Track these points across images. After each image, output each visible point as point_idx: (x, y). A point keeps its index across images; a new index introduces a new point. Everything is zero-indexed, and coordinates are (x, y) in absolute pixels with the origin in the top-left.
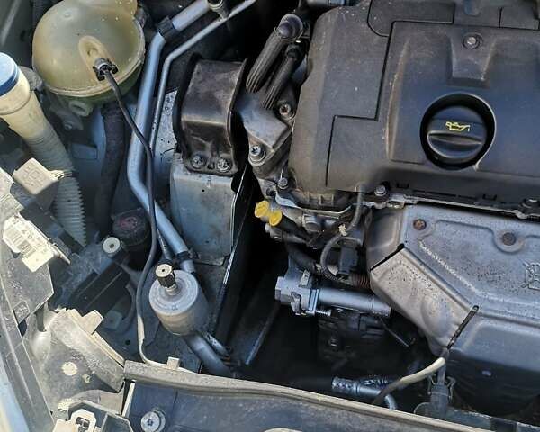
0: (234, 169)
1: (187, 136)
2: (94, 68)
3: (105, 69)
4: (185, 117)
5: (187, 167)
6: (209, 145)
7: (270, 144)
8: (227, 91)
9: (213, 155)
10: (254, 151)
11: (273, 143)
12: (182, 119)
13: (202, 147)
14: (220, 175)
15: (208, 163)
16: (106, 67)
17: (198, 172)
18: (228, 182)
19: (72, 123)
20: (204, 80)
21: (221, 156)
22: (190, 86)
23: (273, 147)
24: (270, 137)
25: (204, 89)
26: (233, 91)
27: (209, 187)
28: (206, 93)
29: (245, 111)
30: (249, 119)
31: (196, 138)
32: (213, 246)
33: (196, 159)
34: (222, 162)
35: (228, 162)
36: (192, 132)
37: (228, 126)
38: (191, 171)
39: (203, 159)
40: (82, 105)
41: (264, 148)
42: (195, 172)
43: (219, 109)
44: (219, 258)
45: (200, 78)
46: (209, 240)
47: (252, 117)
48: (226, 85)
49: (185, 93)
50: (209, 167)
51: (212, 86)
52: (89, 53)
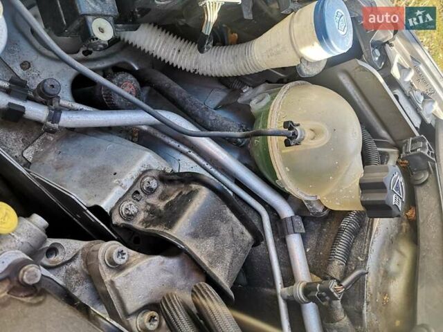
0: (117, 220)
1: (183, 186)
2: (298, 125)
3: (294, 134)
4: (204, 193)
5: (150, 170)
6: (161, 205)
7: (119, 279)
8: (209, 255)
9: (148, 204)
10: (121, 253)
11: (118, 284)
12: (204, 188)
13: (163, 197)
14: (121, 200)
15: (142, 194)
16: (295, 135)
17: (138, 179)
18: (106, 205)
19: (247, 94)
20: (233, 235)
21: (143, 213)
22: (233, 216)
23: (112, 282)
24: (127, 284)
25: (224, 229)
26: (206, 263)
27: (115, 181)
28: (218, 230)
29: (177, 266)
30: (164, 266)
31: (177, 194)
32: (52, 157)
33: (154, 184)
34: (133, 210)
35: (130, 217)
36: (185, 192)
37: (170, 235)
38: (144, 172)
39: (150, 191)
40: (263, 103)
41: (120, 268)
42: (140, 176)
43: (195, 235)
44: (34, 156)
45: (237, 233)
46: (60, 156)
47: (165, 271)
48: (217, 258)
49: (228, 206)
50: (137, 192)
51: (223, 241)
52: (312, 130)
